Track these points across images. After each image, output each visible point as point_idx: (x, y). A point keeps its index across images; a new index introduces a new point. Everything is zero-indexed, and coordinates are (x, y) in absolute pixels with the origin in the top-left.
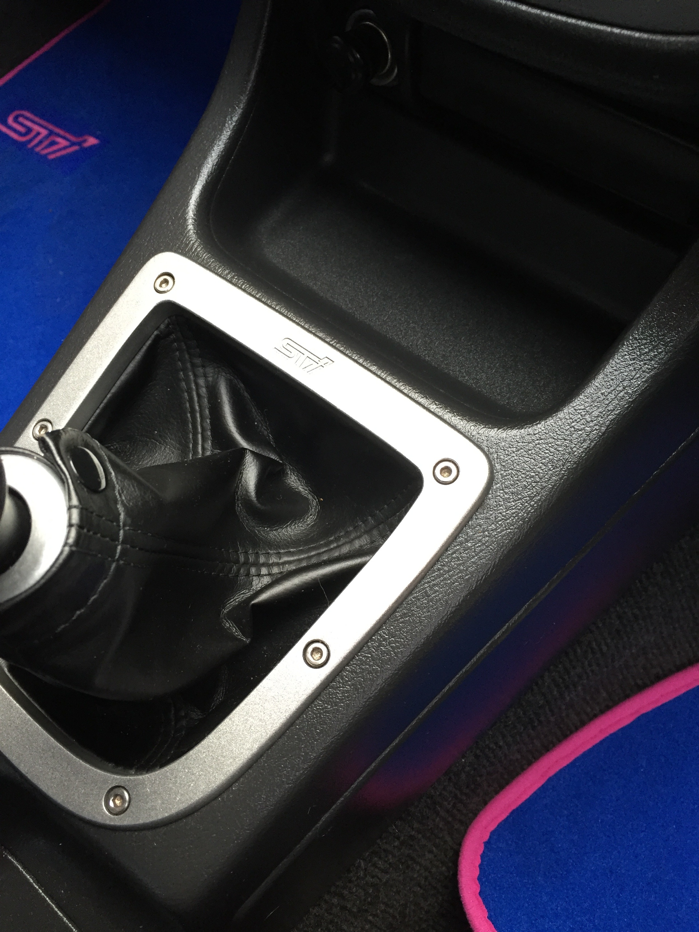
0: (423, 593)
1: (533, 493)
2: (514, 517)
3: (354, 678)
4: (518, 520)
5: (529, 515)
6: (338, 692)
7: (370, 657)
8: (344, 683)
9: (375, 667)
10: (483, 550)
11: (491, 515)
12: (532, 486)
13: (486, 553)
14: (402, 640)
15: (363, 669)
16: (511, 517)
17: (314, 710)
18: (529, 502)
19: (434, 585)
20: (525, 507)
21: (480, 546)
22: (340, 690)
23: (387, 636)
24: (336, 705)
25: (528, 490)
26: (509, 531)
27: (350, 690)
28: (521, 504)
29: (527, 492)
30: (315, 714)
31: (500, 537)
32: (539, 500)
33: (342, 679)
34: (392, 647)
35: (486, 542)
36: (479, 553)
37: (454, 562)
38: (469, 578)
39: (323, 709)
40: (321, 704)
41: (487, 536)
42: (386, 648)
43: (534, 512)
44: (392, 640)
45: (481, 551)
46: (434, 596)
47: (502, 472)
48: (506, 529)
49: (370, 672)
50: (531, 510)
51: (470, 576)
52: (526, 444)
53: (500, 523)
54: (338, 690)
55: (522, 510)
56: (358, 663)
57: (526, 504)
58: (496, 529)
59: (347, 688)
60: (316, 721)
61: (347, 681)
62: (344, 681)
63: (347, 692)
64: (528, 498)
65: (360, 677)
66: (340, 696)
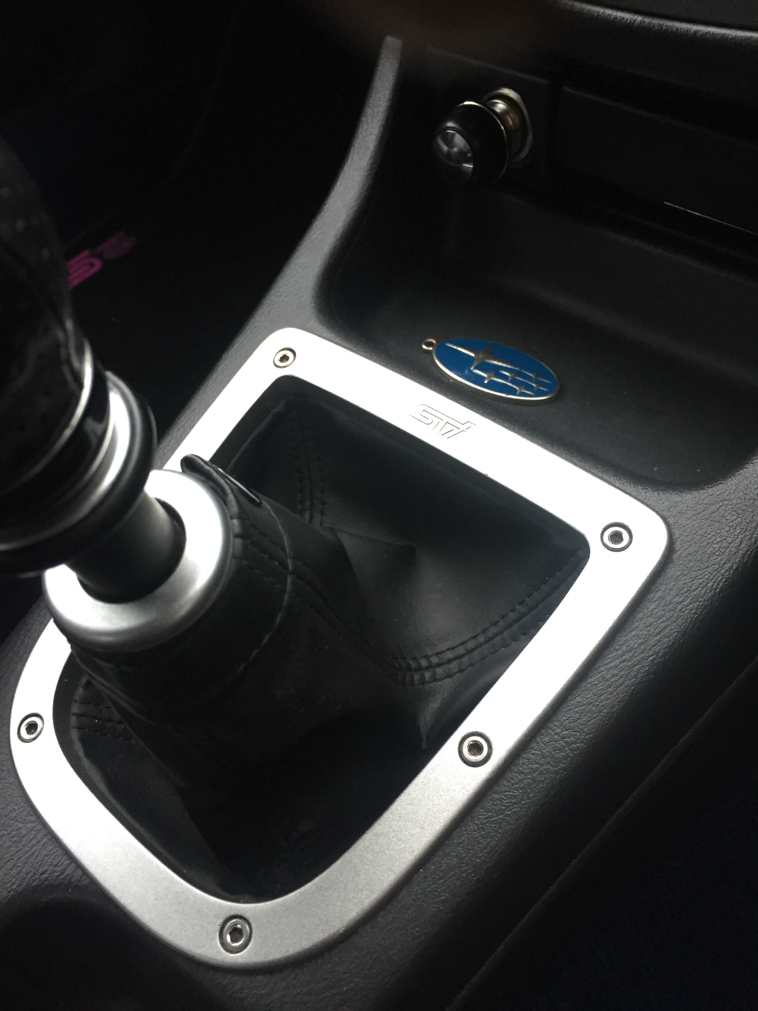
0: (599, 677)
1: (721, 560)
2: (703, 588)
3: (523, 779)
4: (708, 591)
5: (720, 585)
6: (502, 798)
7: (540, 755)
8: (509, 785)
9: (547, 766)
10: (668, 626)
11: (674, 585)
12: (721, 552)
13: (672, 629)
14: (578, 734)
15: (532, 769)
16: (698, 588)
17: (475, 820)
18: (718, 570)
19: (612, 667)
20: (714, 576)
21: (664, 622)
22: (505, 796)
23: (559, 728)
24: (501, 814)
25: (717, 557)
26: (698, 603)
27: (518, 795)
28: (710, 573)
29: (715, 559)
30: (477, 825)
31: (688, 611)
32: (731, 568)
33: (508, 781)
34: (566, 742)
35: (671, 617)
36: (663, 629)
37: (634, 640)
38: (654, 659)
39: (486, 818)
40: (483, 812)
41: (671, 610)
42: (560, 744)
43: (725, 581)
44: (566, 734)
45: (666, 627)
46: (613, 681)
47: (682, 538)
48: (694, 602)
49: (541, 773)
50: (722, 579)
51: (654, 656)
52: (708, 506)
53: (686, 595)
54: (503, 795)
55: (711, 580)
56: (527, 762)
57: (715, 573)
58: (681, 602)
59: (514, 792)
60: (478, 833)
61: (513, 784)
62: (510, 785)
63: (515, 797)
64: (716, 566)
65: (529, 778)
66: (506, 803)
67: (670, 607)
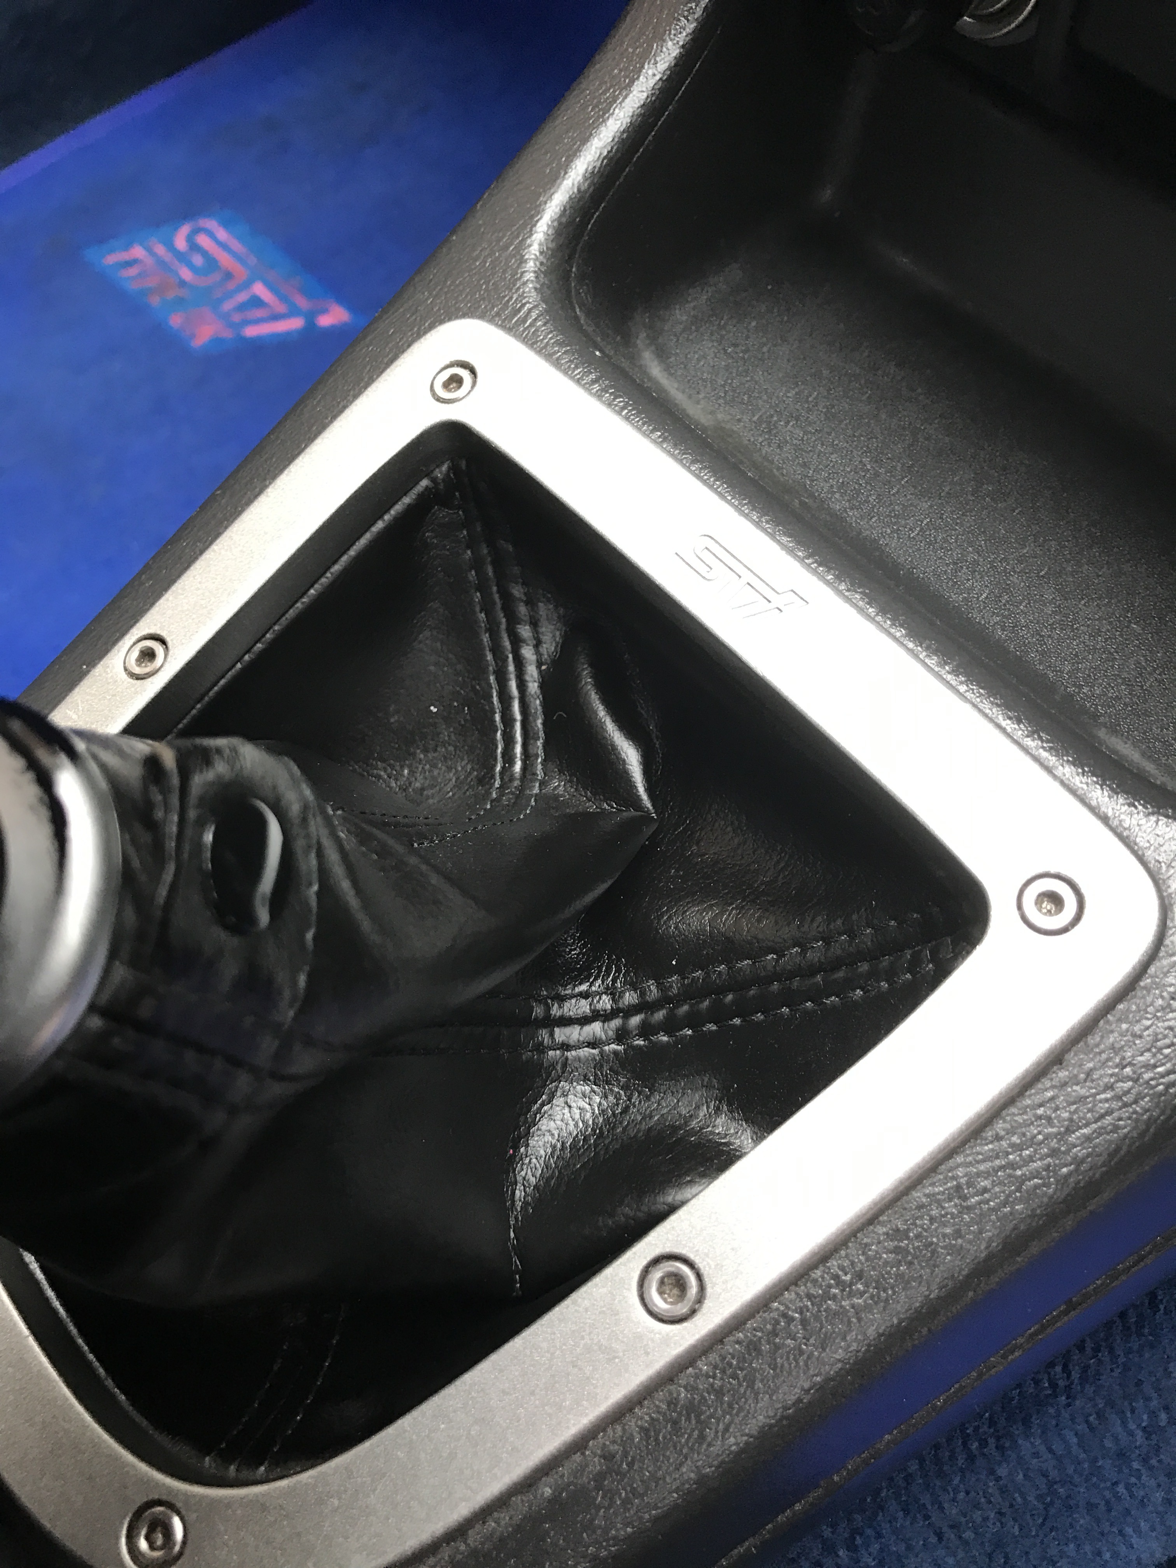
67: (1128, 1070)
